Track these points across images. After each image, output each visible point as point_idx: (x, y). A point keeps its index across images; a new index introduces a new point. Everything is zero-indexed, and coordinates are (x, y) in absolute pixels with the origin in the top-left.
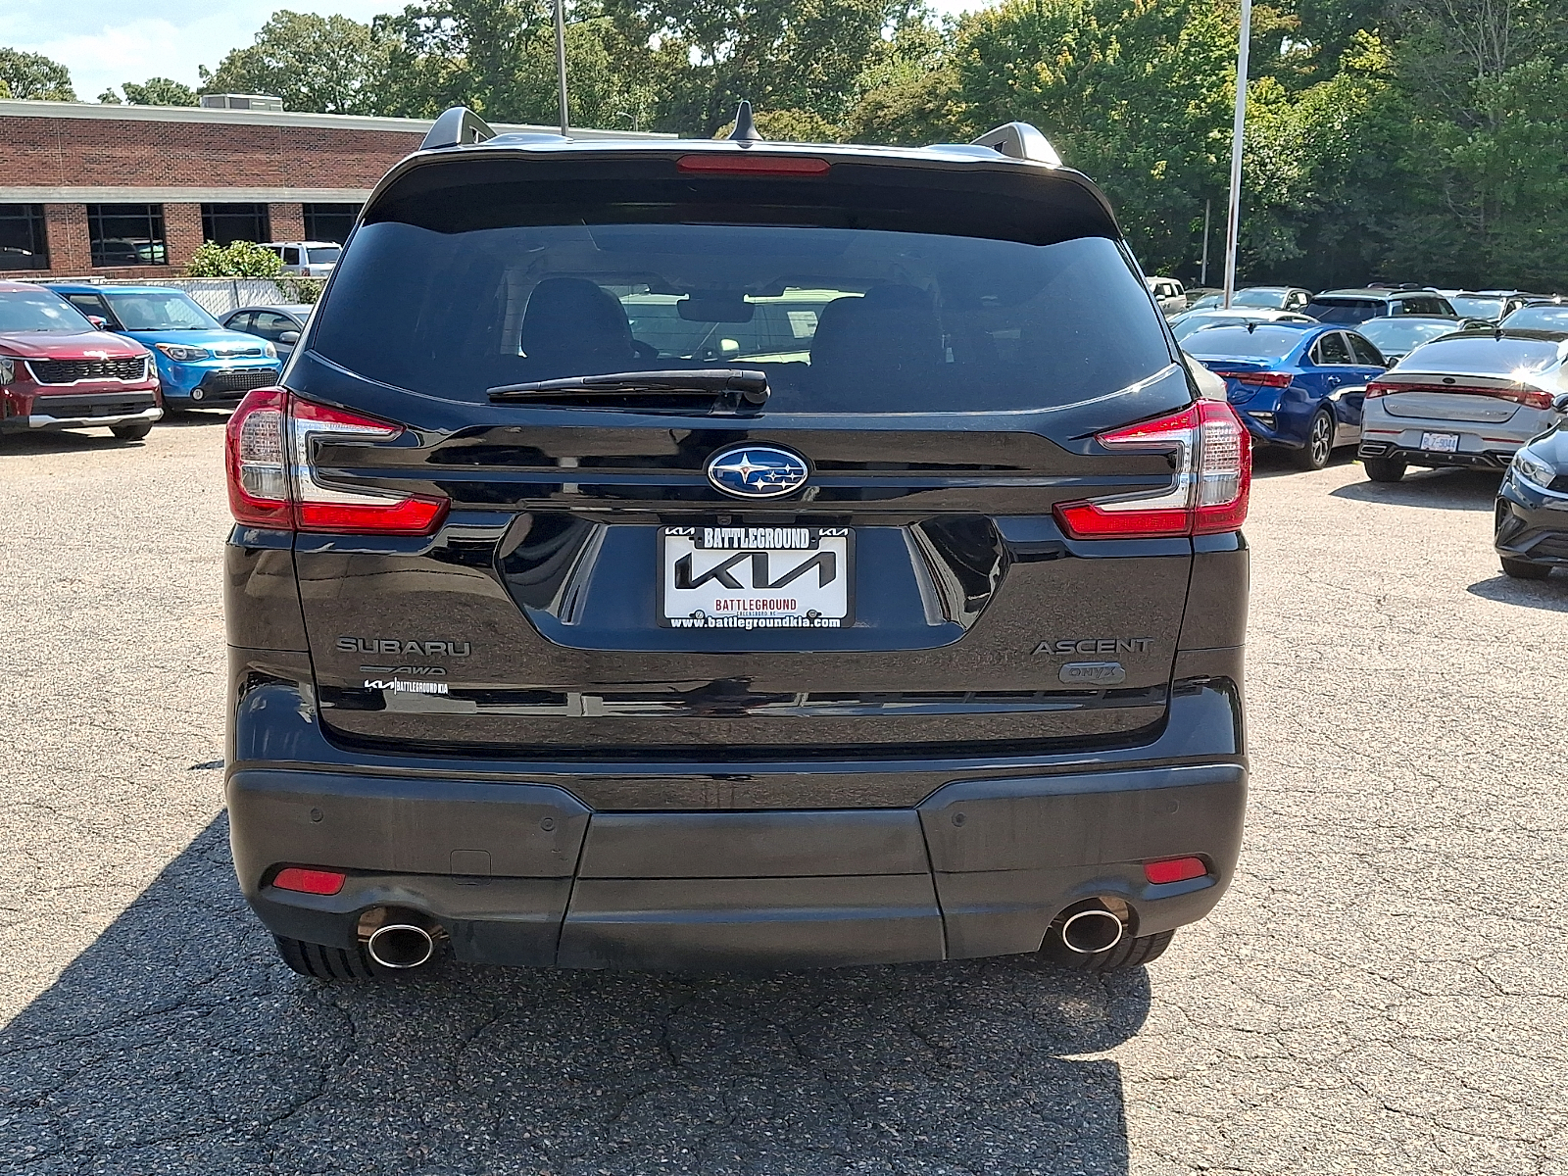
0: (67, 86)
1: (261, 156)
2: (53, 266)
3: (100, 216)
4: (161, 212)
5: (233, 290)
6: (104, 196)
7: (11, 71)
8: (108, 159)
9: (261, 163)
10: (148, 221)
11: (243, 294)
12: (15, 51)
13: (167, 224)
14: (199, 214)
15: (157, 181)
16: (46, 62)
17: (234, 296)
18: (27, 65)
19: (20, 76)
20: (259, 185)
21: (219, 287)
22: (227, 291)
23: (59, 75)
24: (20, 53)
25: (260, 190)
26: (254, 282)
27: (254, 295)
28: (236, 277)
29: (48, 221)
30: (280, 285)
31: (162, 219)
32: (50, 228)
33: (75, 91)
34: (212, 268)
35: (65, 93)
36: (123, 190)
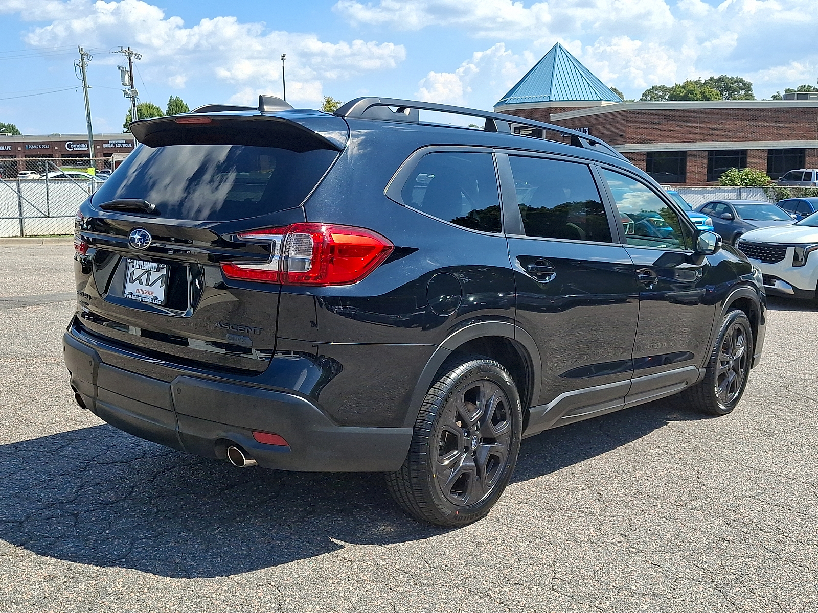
0: (750, 92)
1: (806, 124)
2: (687, 181)
3: (714, 157)
4: (746, 154)
5: (739, 193)
6: (717, 146)
7: (724, 87)
8: (722, 128)
9: (805, 127)
10: (739, 159)
11: (744, 195)
12: (727, 76)
13: (748, 160)
14: (766, 155)
15: (747, 139)
16: (741, 81)
17: (739, 196)
18: (732, 83)
19: (727, 88)
20: (802, 139)
21: (731, 191)
22: (735, 193)
23: (747, 87)
24: (730, 77)
25: (802, 141)
26: (751, 189)
27: (750, 196)
28: (741, 186)
29: (688, 159)
30: (766, 191)
31: (746, 158)
32: (689, 163)
33: (754, 94)
34: (730, 182)
35: (749, 96)
36: (727, 143)
